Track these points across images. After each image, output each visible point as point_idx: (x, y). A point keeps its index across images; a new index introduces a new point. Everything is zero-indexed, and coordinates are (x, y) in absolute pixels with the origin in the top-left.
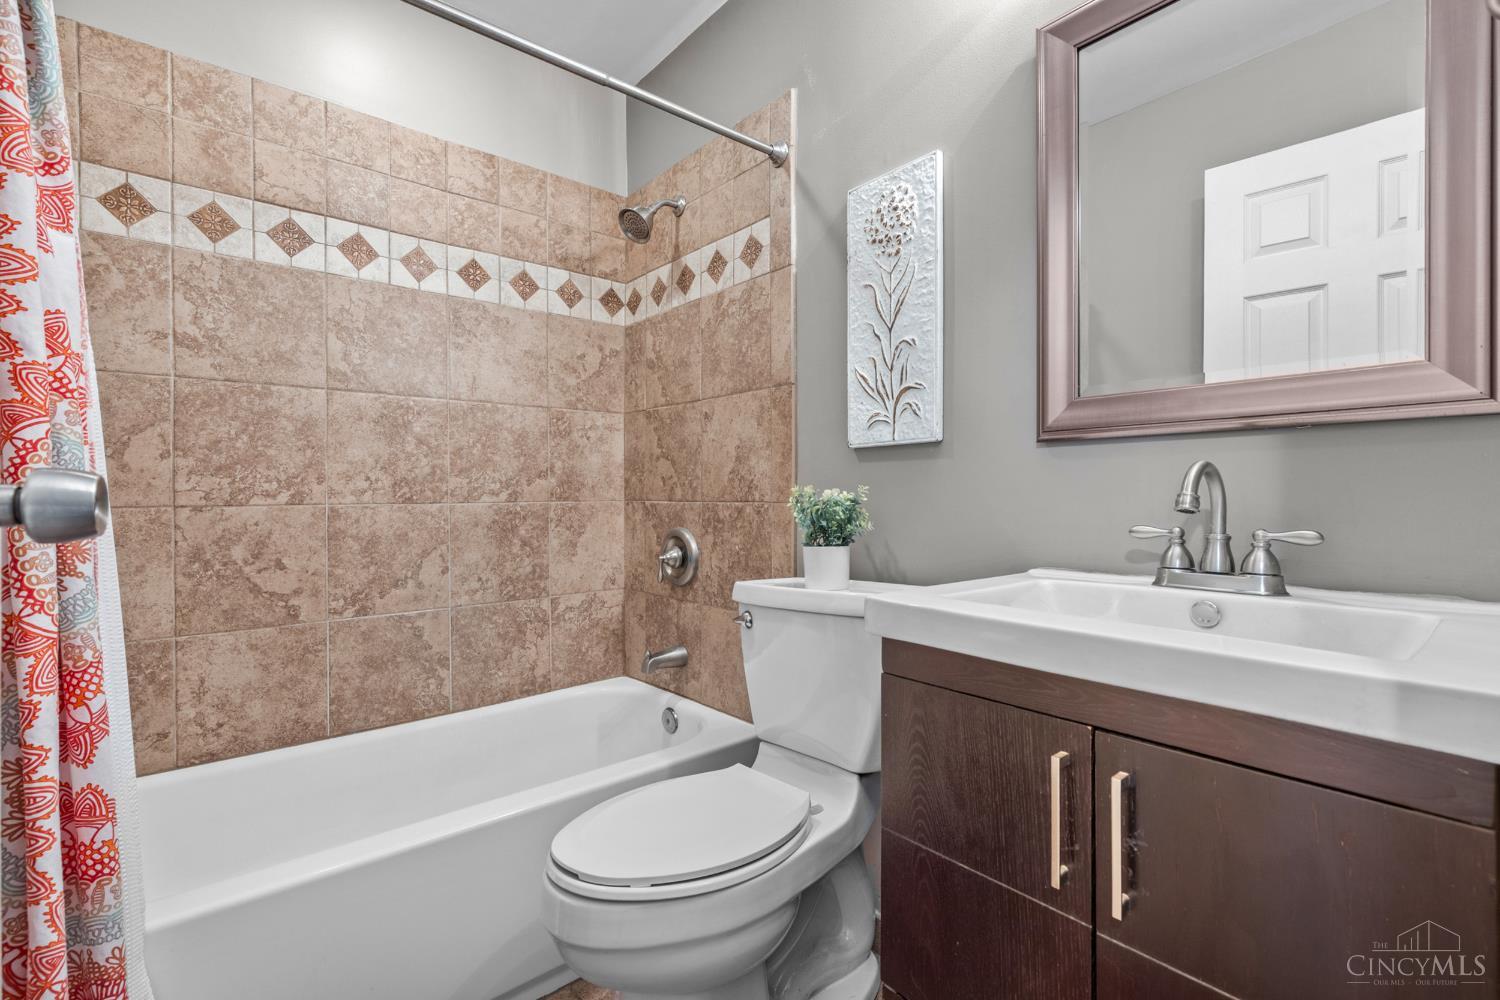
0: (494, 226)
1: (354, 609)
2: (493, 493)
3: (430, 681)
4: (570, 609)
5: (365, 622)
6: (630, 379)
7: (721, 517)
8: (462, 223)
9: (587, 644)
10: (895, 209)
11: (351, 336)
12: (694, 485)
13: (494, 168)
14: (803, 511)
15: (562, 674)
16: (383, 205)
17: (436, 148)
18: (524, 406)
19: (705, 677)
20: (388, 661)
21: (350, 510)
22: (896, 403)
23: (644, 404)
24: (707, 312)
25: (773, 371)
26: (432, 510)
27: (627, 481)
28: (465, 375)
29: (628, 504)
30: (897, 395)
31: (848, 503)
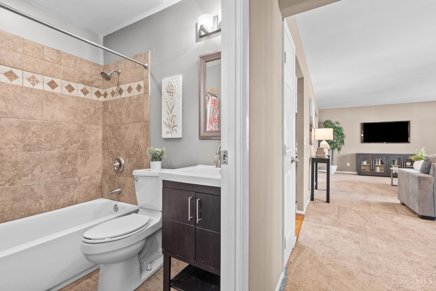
0: (60, 71)
1: (9, 184)
2: (59, 148)
3: (37, 204)
4: (85, 180)
5: (13, 188)
6: (104, 116)
7: (131, 154)
8: (49, 69)
9: (90, 190)
10: (172, 86)
11: (8, 101)
12: (123, 145)
13: (60, 54)
14: (150, 153)
15: (82, 199)
16: (20, 62)
17: (39, 46)
18: (69, 123)
19: (126, 196)
20: (21, 199)
21: (8, 154)
22: (172, 129)
23: (108, 123)
24: (127, 101)
25: (144, 118)
26: (38, 153)
27: (103, 144)
28: (49, 114)
29: (103, 150)
30: (173, 127)
31: (161, 151)
